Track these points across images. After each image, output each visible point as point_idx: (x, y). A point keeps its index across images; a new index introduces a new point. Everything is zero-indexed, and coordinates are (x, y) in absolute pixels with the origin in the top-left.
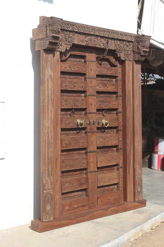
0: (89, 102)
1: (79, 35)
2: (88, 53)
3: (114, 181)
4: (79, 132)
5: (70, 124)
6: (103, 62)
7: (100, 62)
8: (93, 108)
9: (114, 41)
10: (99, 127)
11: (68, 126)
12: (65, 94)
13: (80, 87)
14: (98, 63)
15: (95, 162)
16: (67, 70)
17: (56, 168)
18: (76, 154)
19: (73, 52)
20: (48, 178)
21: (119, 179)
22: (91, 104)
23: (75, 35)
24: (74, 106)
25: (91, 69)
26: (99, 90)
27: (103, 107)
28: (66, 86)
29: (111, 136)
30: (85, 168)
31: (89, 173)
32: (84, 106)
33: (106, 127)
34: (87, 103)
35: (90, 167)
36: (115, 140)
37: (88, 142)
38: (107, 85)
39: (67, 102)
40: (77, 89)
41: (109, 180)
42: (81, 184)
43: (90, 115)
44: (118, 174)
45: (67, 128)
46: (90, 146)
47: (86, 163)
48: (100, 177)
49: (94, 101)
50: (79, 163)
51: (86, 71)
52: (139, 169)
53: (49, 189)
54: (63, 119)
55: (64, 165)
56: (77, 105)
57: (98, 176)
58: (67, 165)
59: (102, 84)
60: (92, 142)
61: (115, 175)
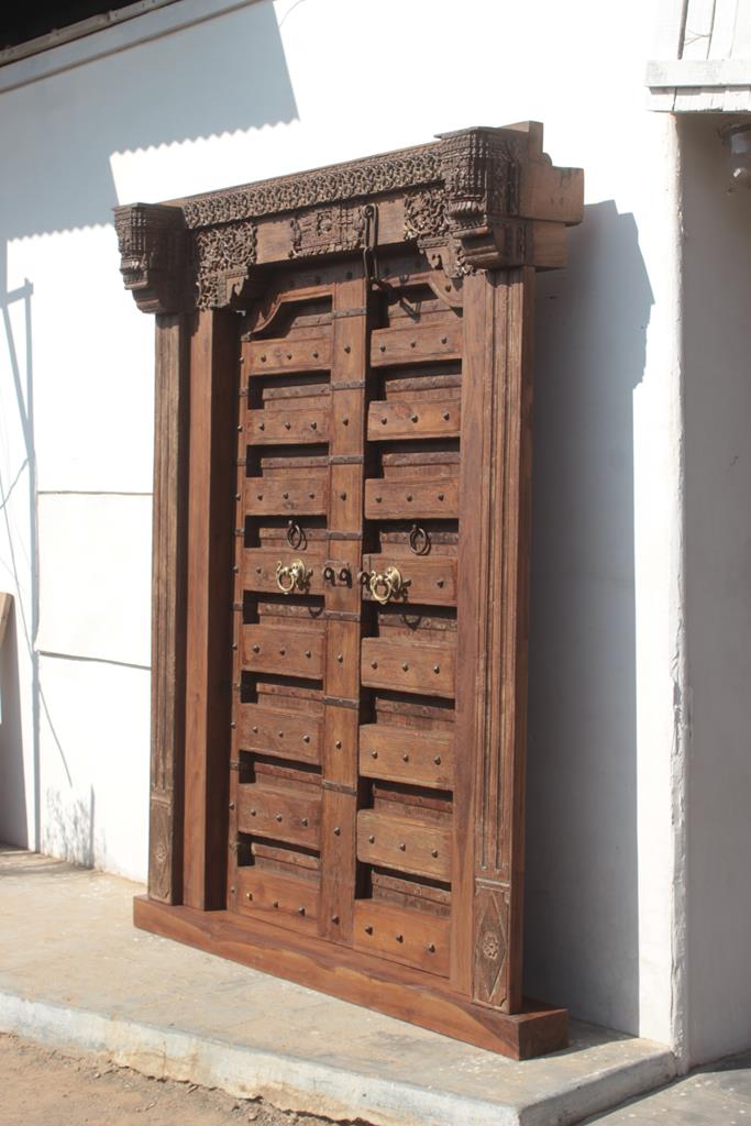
1: (270, 226)
2: (338, 284)
3: (429, 864)
5: (271, 578)
8: (350, 513)
9: (400, 200)
11: (263, 583)
13: (305, 429)
15: (352, 748)
16: (267, 369)
19: (289, 293)
22: (344, 498)
23: (255, 231)
24: (284, 505)
25: (347, 347)
26: (380, 435)
27: (390, 510)
28: (263, 428)
29: (419, 647)
30: (314, 762)
31: (324, 788)
32: (317, 507)
33: (383, 600)
34: (328, 492)
35: (329, 766)
36: (437, 671)
37: (325, 659)
38: (412, 407)
39: (264, 492)
40: (295, 439)
41: (404, 849)
42: (297, 824)
43: (338, 543)
44: (445, 837)
45: (260, 590)
46: (333, 676)
47: (316, 744)
48: (365, 822)
49: (354, 484)
50: (291, 734)
51: (329, 360)
52: (491, 844)
53: (164, 792)
54: (249, 555)
55: (246, 730)
56: (293, 502)
57: (358, 816)
58: (256, 732)
59: (392, 406)
60: (341, 661)
61: (434, 840)
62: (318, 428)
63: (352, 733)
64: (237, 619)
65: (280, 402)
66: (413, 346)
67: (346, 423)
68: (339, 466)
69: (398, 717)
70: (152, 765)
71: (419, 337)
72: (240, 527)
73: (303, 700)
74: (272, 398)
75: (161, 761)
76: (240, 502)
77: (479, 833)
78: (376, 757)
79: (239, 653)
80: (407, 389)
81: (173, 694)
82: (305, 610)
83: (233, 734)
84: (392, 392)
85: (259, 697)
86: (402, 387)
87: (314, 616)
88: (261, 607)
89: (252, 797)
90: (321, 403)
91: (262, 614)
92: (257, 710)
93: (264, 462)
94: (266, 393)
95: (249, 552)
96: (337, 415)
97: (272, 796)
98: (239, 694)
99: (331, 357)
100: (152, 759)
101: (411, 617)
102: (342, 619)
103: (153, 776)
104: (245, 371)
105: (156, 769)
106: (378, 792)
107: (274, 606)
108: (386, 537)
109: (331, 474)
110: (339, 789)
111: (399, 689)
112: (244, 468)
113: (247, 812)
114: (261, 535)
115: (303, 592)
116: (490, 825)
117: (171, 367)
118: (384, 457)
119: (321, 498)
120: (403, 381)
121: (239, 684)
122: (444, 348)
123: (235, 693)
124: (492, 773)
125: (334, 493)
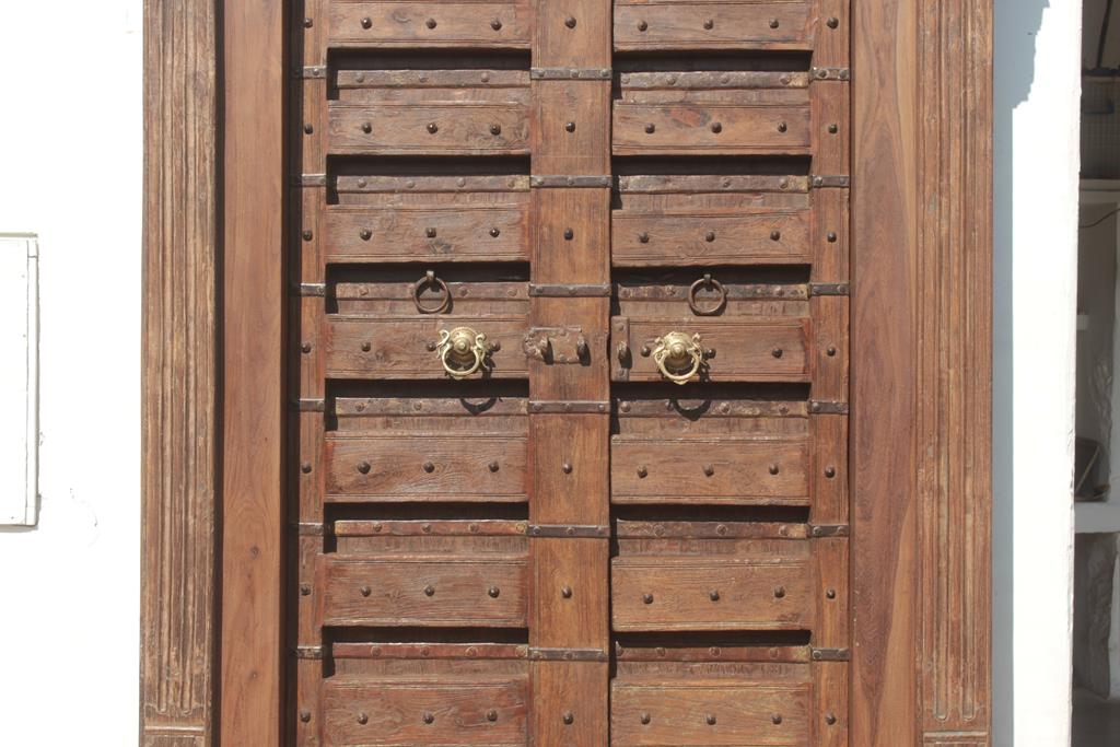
0: (551, 227)
3: (763, 734)
4: (483, 408)
5: (395, 358)
8: (582, 259)
10: (632, 378)
11: (378, 365)
12: (383, 179)
13: (473, 133)
15: (596, 593)
16: (374, 40)
17: (253, 601)
18: (460, 540)
20: (173, 654)
21: (815, 731)
22: (569, 236)
24: (427, 247)
25: (569, 19)
26: (642, 148)
27: (669, 253)
28: (368, 130)
29: (738, 441)
30: (510, 624)
31: (536, 659)
32: (507, 249)
33: (680, 379)
34: (532, 227)
35: (546, 627)
36: (774, 472)
37: (532, 469)
38: (708, 111)
39: (375, 226)
40: (449, 148)
41: (712, 722)
42: (471, 720)
43: (556, 302)
44: (798, 694)
45: (369, 376)
46: (550, 494)
47: (515, 597)
48: (629, 696)
49: (590, 216)
50: (455, 589)
51: (528, 34)
52: (954, 686)
53: (183, 713)
54: (338, 325)
55: (339, 595)
56: (448, 241)
57: (614, 689)
58: (367, 594)
59: (666, 108)
60: (569, 471)
61: (776, 702)
62: (505, 133)
63: (597, 573)
64: (310, 423)
65: (409, 92)
66: (709, 26)
67: (571, 129)
68: (556, 190)
69: (665, 543)
70: (148, 674)
71: (720, 15)
72: (313, 282)
73: (449, 539)
74: (360, 86)
75: (174, 663)
76: (312, 243)
77: (931, 672)
78: (649, 601)
79: (317, 478)
80: (670, 87)
81: (209, 551)
82: (453, 404)
83: (305, 604)
84: (633, 89)
85: (340, 541)
86: (657, 84)
87: (475, 411)
88: (343, 405)
89: (356, 694)
90: (511, 97)
91: (342, 416)
92: (369, 561)
93: (343, 182)
94: (344, 77)
95: (338, 319)
96: (549, 117)
97: (410, 688)
98: (321, 540)
99: (530, 30)
100: (148, 664)
101: (688, 402)
102: (569, 410)
103: (150, 693)
104: (317, 39)
105: (160, 679)
106: (628, 652)
107: (377, 401)
108: (632, 291)
109: (538, 202)
110: (570, 657)
111: (696, 501)
112: (323, 190)
113: (345, 720)
114: (339, 293)
115: (479, 375)
116: (951, 660)
117: (191, 20)
118: (622, 180)
119: (516, 236)
120: (658, 74)
121: (319, 524)
122: (774, 34)
123: (309, 539)
124: (952, 593)
125: (546, 229)
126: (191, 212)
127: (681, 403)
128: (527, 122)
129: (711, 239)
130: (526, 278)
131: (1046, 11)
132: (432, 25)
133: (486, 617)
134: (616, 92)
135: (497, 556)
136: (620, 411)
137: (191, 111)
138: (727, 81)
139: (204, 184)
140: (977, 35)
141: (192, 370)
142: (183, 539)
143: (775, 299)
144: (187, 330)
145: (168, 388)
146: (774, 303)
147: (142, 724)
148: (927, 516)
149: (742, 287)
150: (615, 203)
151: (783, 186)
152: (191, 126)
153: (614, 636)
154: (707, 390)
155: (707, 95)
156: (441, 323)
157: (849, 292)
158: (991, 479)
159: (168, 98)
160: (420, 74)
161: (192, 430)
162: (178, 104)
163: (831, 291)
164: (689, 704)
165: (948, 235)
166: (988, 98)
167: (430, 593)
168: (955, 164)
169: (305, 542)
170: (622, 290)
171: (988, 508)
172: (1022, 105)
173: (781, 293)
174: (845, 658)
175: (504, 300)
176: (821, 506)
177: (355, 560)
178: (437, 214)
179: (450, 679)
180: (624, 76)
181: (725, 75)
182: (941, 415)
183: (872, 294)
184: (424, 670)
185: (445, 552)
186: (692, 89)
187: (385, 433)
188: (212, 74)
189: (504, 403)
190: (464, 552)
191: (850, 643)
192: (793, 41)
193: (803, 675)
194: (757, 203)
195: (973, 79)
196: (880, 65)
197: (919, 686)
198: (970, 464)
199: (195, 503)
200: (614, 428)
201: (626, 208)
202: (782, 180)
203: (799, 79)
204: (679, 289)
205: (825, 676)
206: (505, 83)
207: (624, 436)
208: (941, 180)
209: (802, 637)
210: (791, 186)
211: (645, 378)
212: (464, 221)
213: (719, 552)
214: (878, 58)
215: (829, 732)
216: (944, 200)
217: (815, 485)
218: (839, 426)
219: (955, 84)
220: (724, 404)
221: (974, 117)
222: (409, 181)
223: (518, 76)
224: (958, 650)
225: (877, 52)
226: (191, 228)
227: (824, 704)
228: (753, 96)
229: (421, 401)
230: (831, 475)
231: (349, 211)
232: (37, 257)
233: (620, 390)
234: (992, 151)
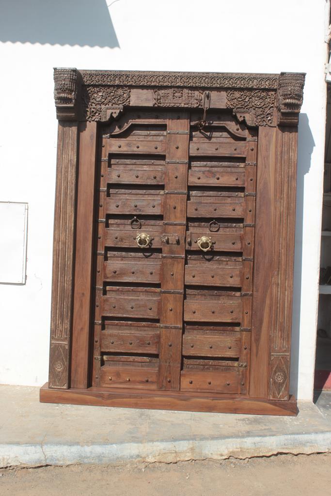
0: (170, 205)
1: (140, 91)
2: (170, 120)
3: (226, 351)
4: (149, 256)
5: (124, 241)
6: (215, 134)
7: (208, 134)
8: (178, 215)
9: (225, 92)
10: (192, 249)
11: (119, 243)
13: (148, 178)
14: (203, 136)
15: (179, 310)
16: (122, 151)
18: (141, 293)
19: (137, 120)
20: (59, 322)
21: (240, 351)
22: (175, 208)
23: (130, 92)
24: (134, 210)
25: (177, 146)
26: (196, 183)
27: (203, 214)
28: (119, 176)
29: (221, 268)
30: (155, 318)
31: (162, 328)
32: (157, 211)
33: (205, 250)
34: (164, 205)
35: (165, 319)
36: (231, 277)
37: (162, 275)
38: (215, 173)
39: (120, 203)
40: (141, 182)
41: (211, 348)
42: (143, 344)
43: (171, 227)
44: (236, 341)
45: (117, 246)
46: (167, 281)
47: (156, 310)
48: (187, 339)
49: (181, 202)
50: (140, 307)
51: (165, 151)
52: (280, 339)
53: (62, 338)
54: (108, 231)
55: (107, 307)
56: (140, 209)
57: (183, 337)
58: (114, 308)
59: (204, 172)
60: (173, 275)
61: (229, 343)
62: (158, 178)
63: (180, 304)
64: (100, 259)
65: (131, 166)
66: (217, 149)
67: (176, 178)
68: (172, 195)
69: (200, 296)
70: (53, 327)
71: (220, 146)
72: (102, 219)
73: (138, 293)
74: (117, 164)
75: (60, 325)
76: (102, 208)
77: (274, 336)
78: (194, 313)
79: (101, 274)
80: (205, 166)
81: (70, 294)
82: (141, 254)
83: (97, 309)
84: (195, 167)
85: (108, 292)
86: (202, 165)
87: (147, 257)
88: (110, 254)
89: (111, 335)
90: (160, 168)
91: (109, 257)
92: (115, 298)
93: (111, 191)
94: (113, 161)
95: (109, 230)
96: (170, 174)
97: (125, 334)
98: (102, 292)
99: (165, 149)
100: (53, 324)
101: (208, 256)
102: (173, 258)
103: (53, 332)
104: (105, 151)
105: (56, 329)
106: (188, 327)
107: (119, 253)
108: (192, 224)
109: (166, 198)
110: (171, 328)
111: (209, 285)
112: (106, 193)
113: (107, 343)
114: (109, 222)
115: (148, 247)
116: (280, 333)
117: (70, 145)
118: (191, 193)
119: (160, 208)
120: (202, 163)
121: (102, 287)
122: (235, 152)
123: (99, 292)
124: (281, 313)
125: (168, 206)
126: (68, 198)
127: (205, 256)
128: (164, 175)
129: (215, 210)
130: (163, 220)
131: (314, 147)
132: (138, 147)
133: (148, 315)
134: (190, 167)
135: (151, 298)
136: (188, 258)
137: (69, 170)
138: (221, 165)
139: (72, 190)
140: (293, 154)
141: (67, 243)
142: (63, 290)
143: (233, 228)
144: (66, 231)
145: (60, 248)
146: (233, 229)
147: (51, 341)
148: (274, 292)
149: (224, 224)
150: (188, 199)
151: (237, 195)
152: (69, 174)
153: (184, 322)
154: (213, 253)
155: (216, 169)
156: (137, 232)
157: (254, 226)
158: (293, 281)
159: (63, 166)
160: (135, 161)
161: (66, 260)
162: (66, 168)
163: (249, 226)
164: (205, 342)
165: (283, 211)
166: (296, 173)
167: (132, 308)
168: (285, 191)
169: (98, 292)
170: (190, 224)
171: (292, 290)
172: (307, 174)
173: (235, 226)
174: (250, 331)
175: (156, 226)
176: (245, 287)
177: (111, 298)
178: (138, 201)
179: (137, 332)
180: (192, 163)
181: (221, 163)
182: (279, 262)
183: (261, 227)
184: (130, 329)
185: (137, 296)
186: (212, 167)
187: (121, 262)
188: (75, 160)
189: (155, 255)
190: (143, 297)
191: (251, 327)
192: (241, 154)
193: (238, 335)
194: (229, 200)
195: (291, 167)
196: (265, 162)
197: (270, 340)
198: (287, 277)
199: (67, 280)
200: (186, 263)
201: (192, 200)
202: (237, 194)
203: (242, 165)
204: (206, 224)
205: (244, 336)
206: (158, 164)
207: (189, 265)
208: (281, 195)
209: (238, 324)
210: (239, 196)
211: (195, 249)
212: (145, 203)
213: (215, 299)
214: (264, 160)
215: (245, 352)
216: (282, 201)
217: (243, 281)
218: (250, 265)
219: (286, 168)
220: (218, 257)
221: (291, 177)
222: (130, 191)
223: (162, 162)
224: (282, 330)
225: (264, 158)
226: (68, 203)
227: (243, 344)
228: (229, 169)
229: (132, 254)
230: (248, 279)
231: (113, 199)
232: (28, 209)
233: (188, 252)
234: (296, 188)
